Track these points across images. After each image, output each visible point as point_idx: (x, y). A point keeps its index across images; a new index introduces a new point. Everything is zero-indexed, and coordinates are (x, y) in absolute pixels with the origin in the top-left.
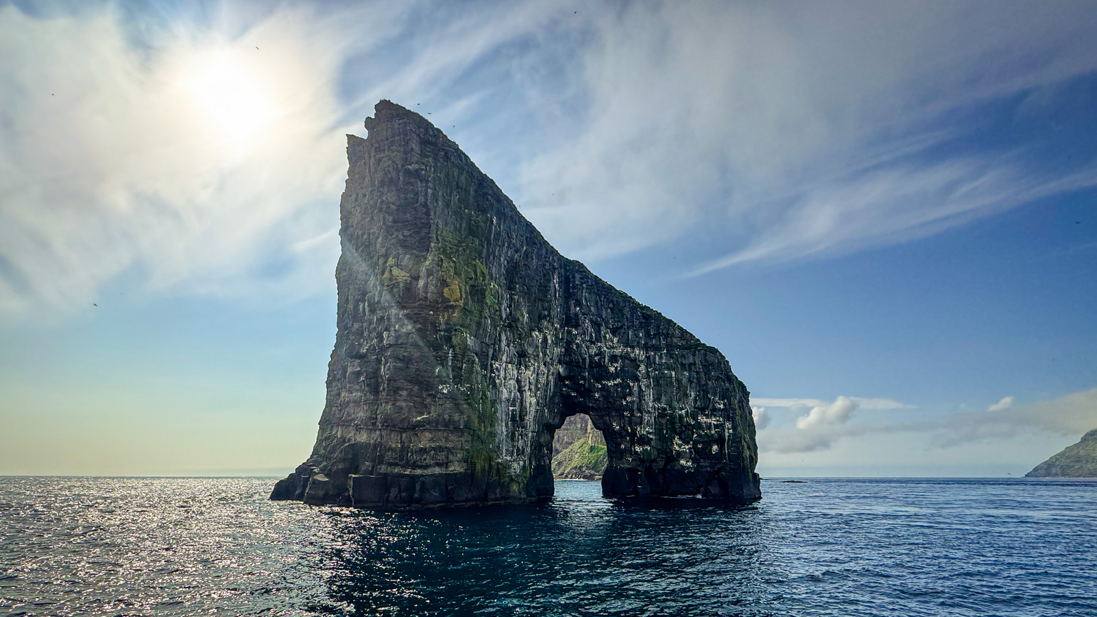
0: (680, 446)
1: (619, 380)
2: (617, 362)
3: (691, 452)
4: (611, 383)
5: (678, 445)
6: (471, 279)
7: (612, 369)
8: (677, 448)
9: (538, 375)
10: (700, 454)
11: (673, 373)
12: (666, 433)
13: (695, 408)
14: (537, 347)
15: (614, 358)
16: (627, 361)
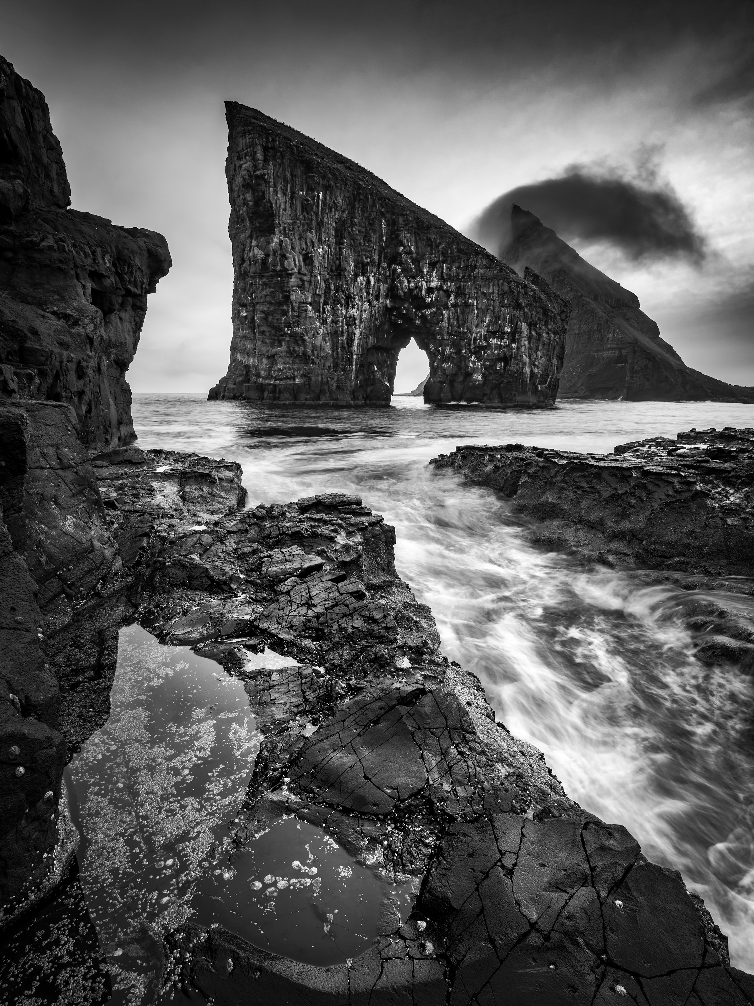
0: (474, 363)
1: (434, 309)
2: (433, 293)
3: (482, 368)
4: (428, 312)
5: (473, 363)
6: (303, 249)
7: (428, 300)
8: (471, 365)
9: (361, 311)
10: (488, 371)
11: (475, 302)
12: (465, 353)
13: (487, 331)
14: (361, 289)
15: (430, 290)
16: (441, 292)
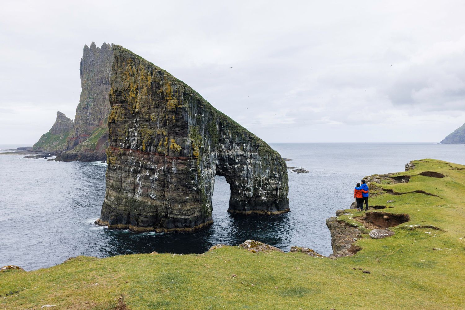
1: (239, 165)
3: (266, 194)
4: (236, 166)
7: (237, 161)
8: (261, 192)
10: (269, 195)
11: (261, 162)
12: (257, 187)
13: (268, 177)
15: (238, 156)
16: (242, 157)
